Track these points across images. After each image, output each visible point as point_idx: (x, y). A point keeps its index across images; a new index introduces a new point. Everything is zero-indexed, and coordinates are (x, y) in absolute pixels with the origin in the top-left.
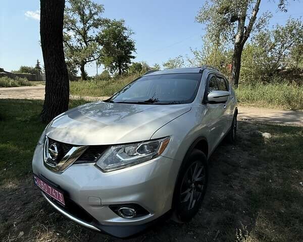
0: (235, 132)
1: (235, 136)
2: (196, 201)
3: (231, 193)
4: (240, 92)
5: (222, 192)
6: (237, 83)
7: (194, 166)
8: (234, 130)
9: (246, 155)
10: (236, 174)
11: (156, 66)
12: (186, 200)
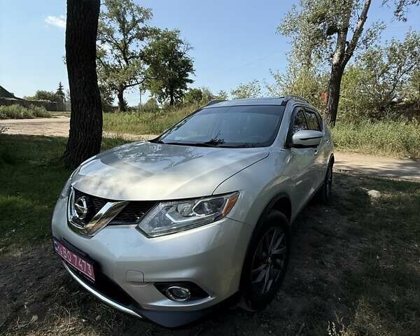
0: (330, 188)
1: (330, 193)
2: (273, 281)
3: (323, 272)
4: (338, 132)
5: (310, 271)
6: (334, 119)
7: (272, 233)
8: (328, 185)
9: (344, 221)
10: (329, 246)
11: (222, 93)
12: (259, 280)
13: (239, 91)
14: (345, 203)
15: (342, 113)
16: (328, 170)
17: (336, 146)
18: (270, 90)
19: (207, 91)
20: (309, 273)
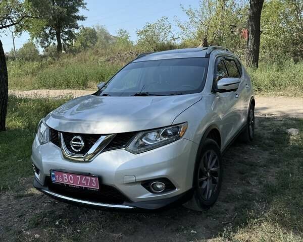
0: (253, 130)
2: (213, 191)
4: (262, 75)
5: (238, 188)
6: (256, 60)
7: (208, 154)
8: (250, 127)
9: (266, 155)
10: (254, 172)
11: (122, 32)
12: (204, 187)
13: (147, 31)
14: (267, 141)
15: (265, 52)
16: (249, 112)
17: (260, 89)
18: (183, 28)
19: (103, 29)
20: (238, 190)
